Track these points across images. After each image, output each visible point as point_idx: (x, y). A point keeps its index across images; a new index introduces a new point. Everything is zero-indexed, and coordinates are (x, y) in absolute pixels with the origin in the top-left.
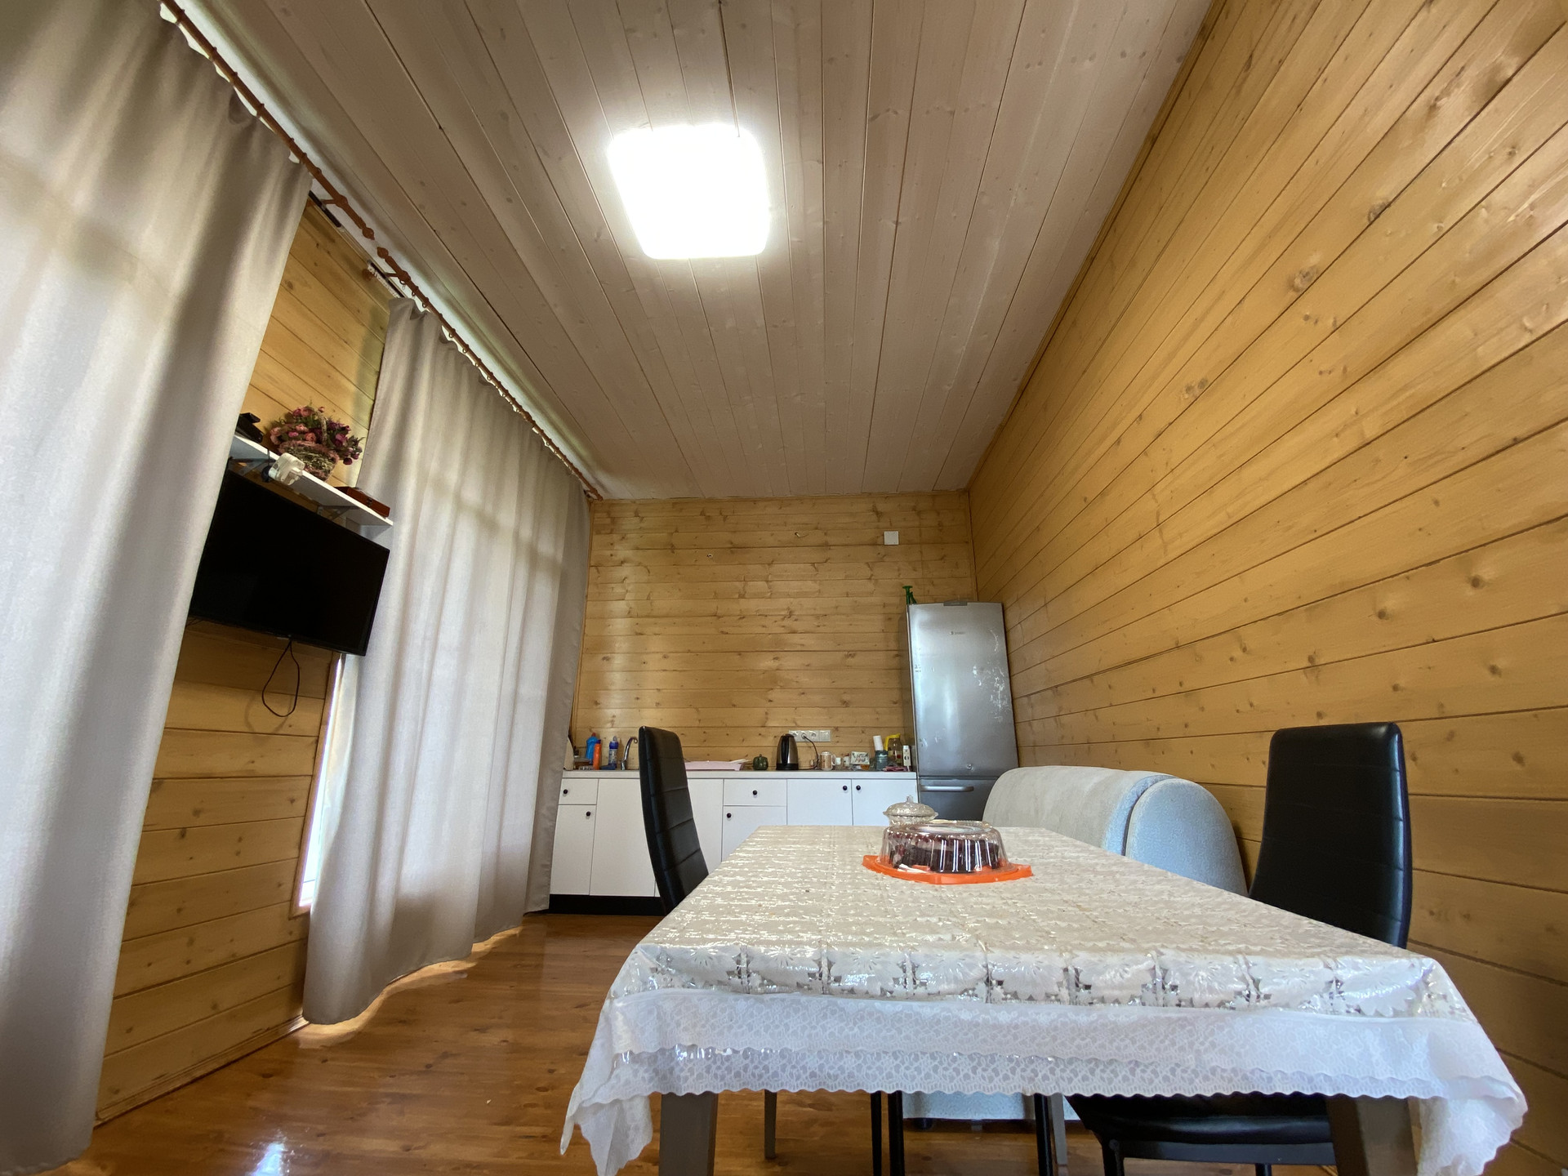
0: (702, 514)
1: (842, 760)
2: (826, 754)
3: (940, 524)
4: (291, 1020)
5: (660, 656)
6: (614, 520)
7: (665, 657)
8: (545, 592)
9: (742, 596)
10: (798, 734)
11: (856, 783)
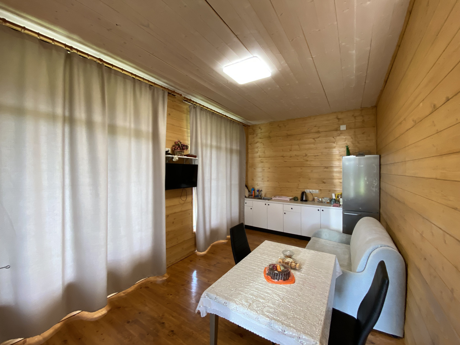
0: (278, 126)
1: (322, 199)
2: (316, 198)
3: (363, 121)
4: (195, 250)
5: (268, 168)
6: (254, 130)
7: (269, 168)
8: (235, 158)
9: (291, 150)
10: (307, 191)
11: (322, 209)
